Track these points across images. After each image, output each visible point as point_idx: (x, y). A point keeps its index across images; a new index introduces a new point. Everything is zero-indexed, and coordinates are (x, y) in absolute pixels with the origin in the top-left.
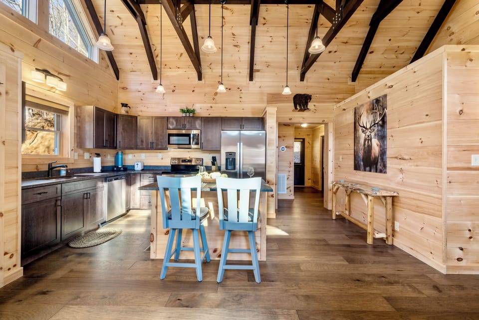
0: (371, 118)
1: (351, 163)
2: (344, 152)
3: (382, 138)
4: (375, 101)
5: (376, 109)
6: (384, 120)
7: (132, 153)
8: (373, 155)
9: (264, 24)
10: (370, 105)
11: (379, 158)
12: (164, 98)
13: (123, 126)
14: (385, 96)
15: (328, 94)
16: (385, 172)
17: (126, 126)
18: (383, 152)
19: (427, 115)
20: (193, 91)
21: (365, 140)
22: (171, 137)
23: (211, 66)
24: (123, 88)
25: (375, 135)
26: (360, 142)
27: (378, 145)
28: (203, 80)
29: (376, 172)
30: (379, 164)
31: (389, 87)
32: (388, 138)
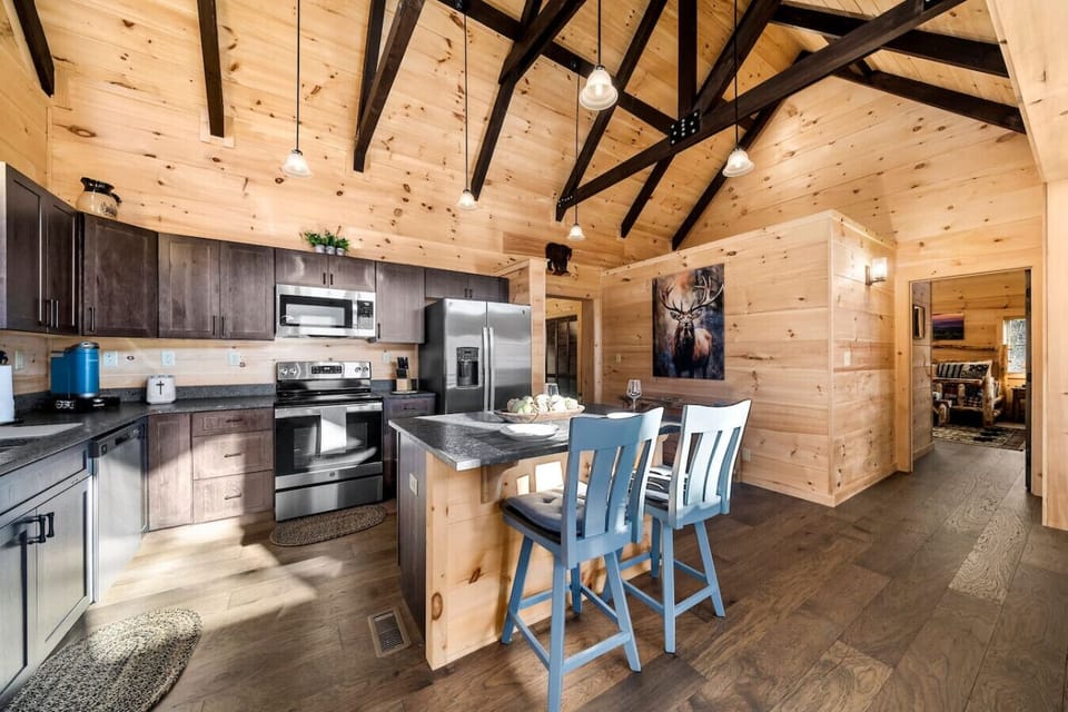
0: (692, 297)
1: (648, 364)
2: (625, 347)
3: (716, 327)
4: (700, 272)
5: (703, 284)
6: (719, 301)
7: (120, 349)
8: (697, 353)
9: (524, 92)
10: (690, 277)
11: (711, 357)
12: (246, 194)
13: (104, 256)
14: (722, 266)
15: (592, 250)
16: (723, 379)
17: (115, 256)
18: (718, 348)
19: (801, 299)
20: (340, 193)
21: (679, 330)
22: (288, 306)
23: (390, 144)
24: (75, 130)
25: (702, 323)
26: (668, 332)
27: (707, 338)
28: (367, 173)
29: (705, 378)
30: (710, 366)
31: (729, 254)
32: (726, 328)
